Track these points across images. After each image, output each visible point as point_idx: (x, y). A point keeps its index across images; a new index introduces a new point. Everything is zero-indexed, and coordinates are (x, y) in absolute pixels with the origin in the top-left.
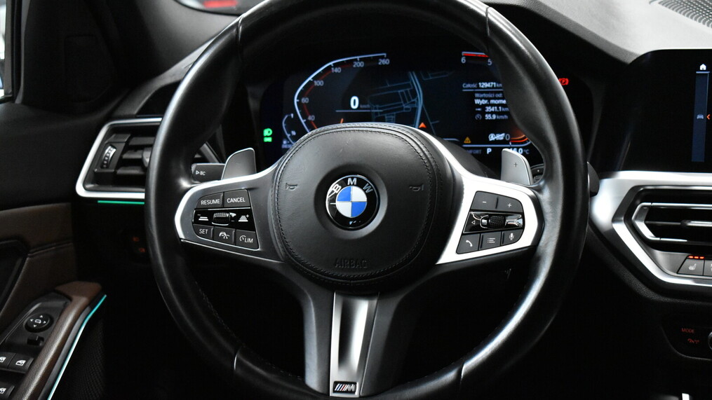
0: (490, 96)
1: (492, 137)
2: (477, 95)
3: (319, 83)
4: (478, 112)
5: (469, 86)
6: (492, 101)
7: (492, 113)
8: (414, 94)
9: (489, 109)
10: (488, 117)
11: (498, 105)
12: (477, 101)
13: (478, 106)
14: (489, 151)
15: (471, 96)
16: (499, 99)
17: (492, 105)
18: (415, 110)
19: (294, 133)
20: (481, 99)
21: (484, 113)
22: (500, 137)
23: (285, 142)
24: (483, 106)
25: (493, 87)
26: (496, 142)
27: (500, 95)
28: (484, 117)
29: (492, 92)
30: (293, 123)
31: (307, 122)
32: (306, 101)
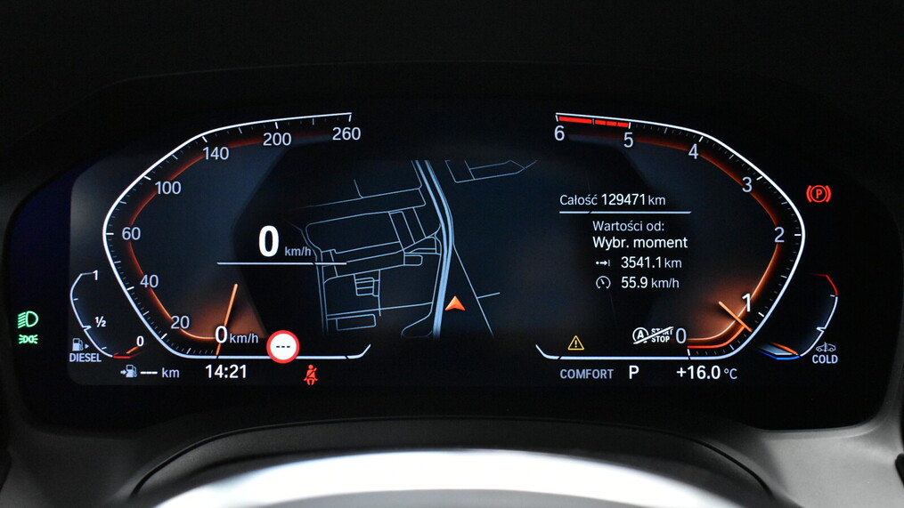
0: (631, 227)
1: (641, 336)
2: (598, 226)
3: (171, 188)
4: (603, 270)
5: (573, 201)
6: (637, 242)
7: (638, 272)
8: (432, 225)
9: (628, 262)
10: (628, 282)
11: (653, 253)
12: (598, 242)
13: (602, 253)
14: (633, 371)
15: (583, 226)
16: (655, 235)
17: (639, 252)
18: (433, 263)
19: (101, 322)
20: (609, 235)
21: (616, 272)
22: (661, 335)
23: (76, 347)
24: (616, 255)
25: (639, 206)
26: (650, 348)
27: (658, 227)
28: (617, 283)
29: (636, 219)
30: (103, 297)
31: (140, 294)
32: (129, 234)
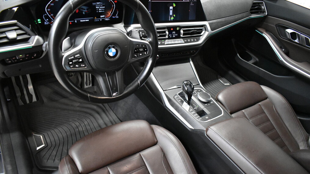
0: (100, 6)
1: (101, 16)
2: (96, 6)
3: (52, 4)
4: (97, 10)
5: (94, 3)
6: (100, 7)
7: (100, 10)
9: (99, 9)
10: (100, 11)
11: (102, 8)
12: (97, 8)
13: (97, 9)
14: (101, 20)
15: (95, 6)
16: (102, 7)
17: (100, 8)
19: (47, 20)
20: (97, 7)
21: (98, 10)
22: (103, 16)
23: (45, 23)
24: (98, 9)
25: (100, 4)
26: (102, 18)
27: (102, 6)
28: (99, 12)
29: (100, 5)
30: (47, 17)
31: (51, 16)
32: (49, 10)
